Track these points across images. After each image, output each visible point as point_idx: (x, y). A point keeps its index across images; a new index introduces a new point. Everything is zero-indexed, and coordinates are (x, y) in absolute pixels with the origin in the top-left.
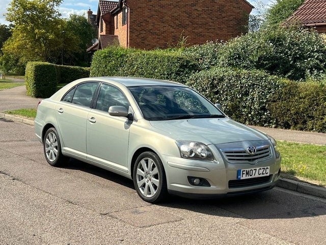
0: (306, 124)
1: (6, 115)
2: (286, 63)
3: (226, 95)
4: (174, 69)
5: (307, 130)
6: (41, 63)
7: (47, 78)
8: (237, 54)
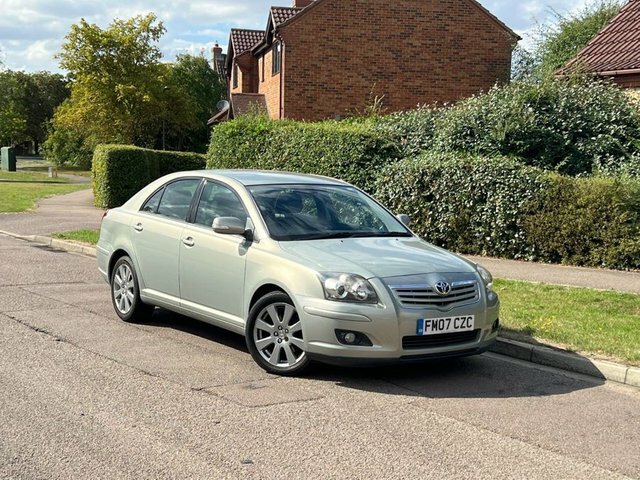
0: (589, 254)
1: (54, 240)
2: (559, 143)
3: (447, 202)
4: (355, 156)
5: (590, 265)
6: (120, 147)
7: (131, 173)
8: (469, 128)
